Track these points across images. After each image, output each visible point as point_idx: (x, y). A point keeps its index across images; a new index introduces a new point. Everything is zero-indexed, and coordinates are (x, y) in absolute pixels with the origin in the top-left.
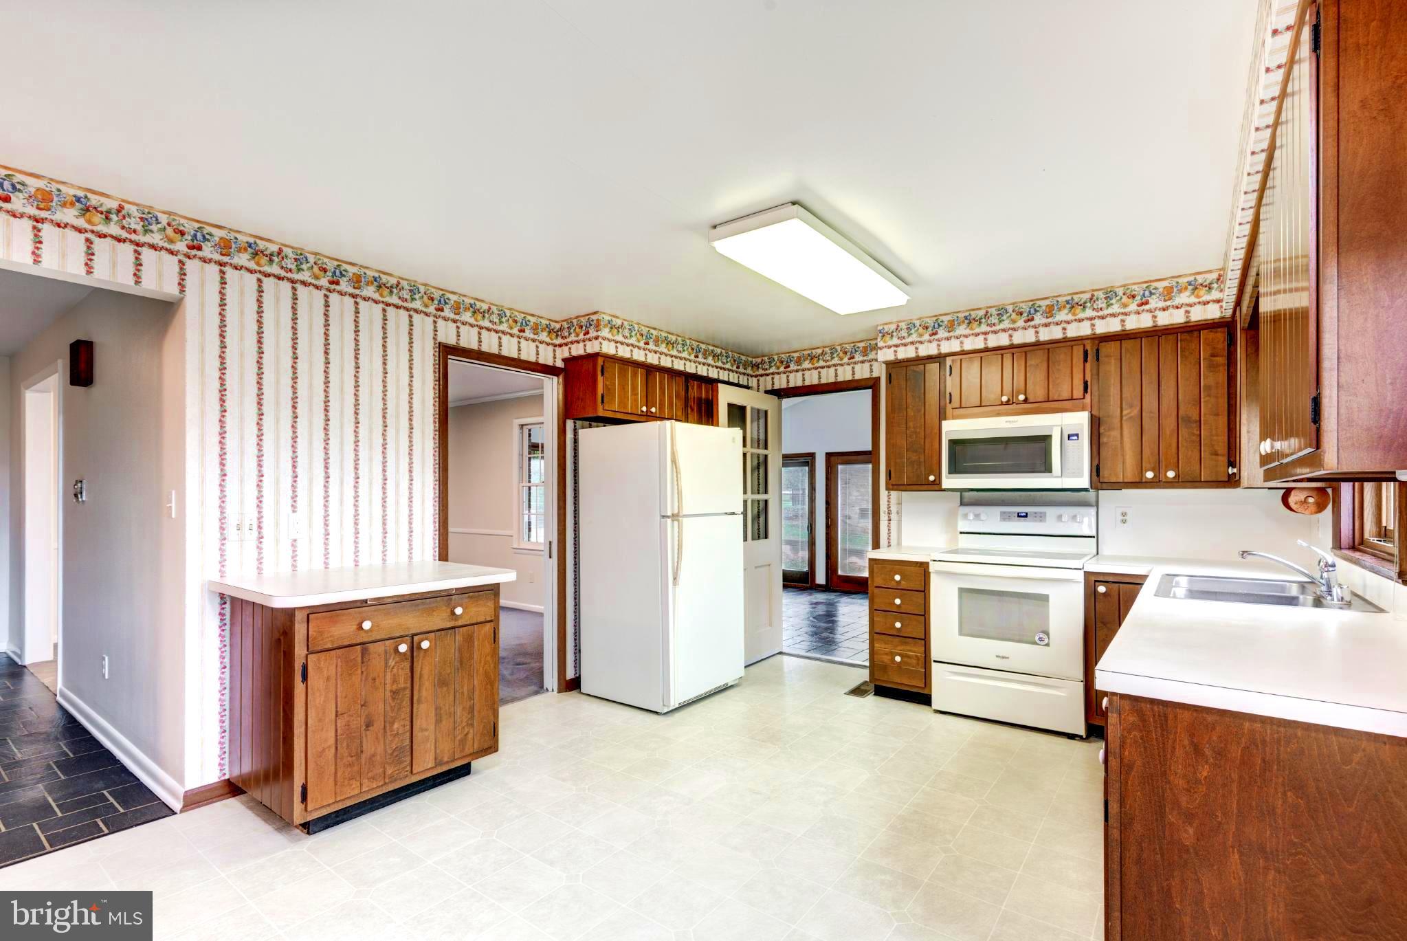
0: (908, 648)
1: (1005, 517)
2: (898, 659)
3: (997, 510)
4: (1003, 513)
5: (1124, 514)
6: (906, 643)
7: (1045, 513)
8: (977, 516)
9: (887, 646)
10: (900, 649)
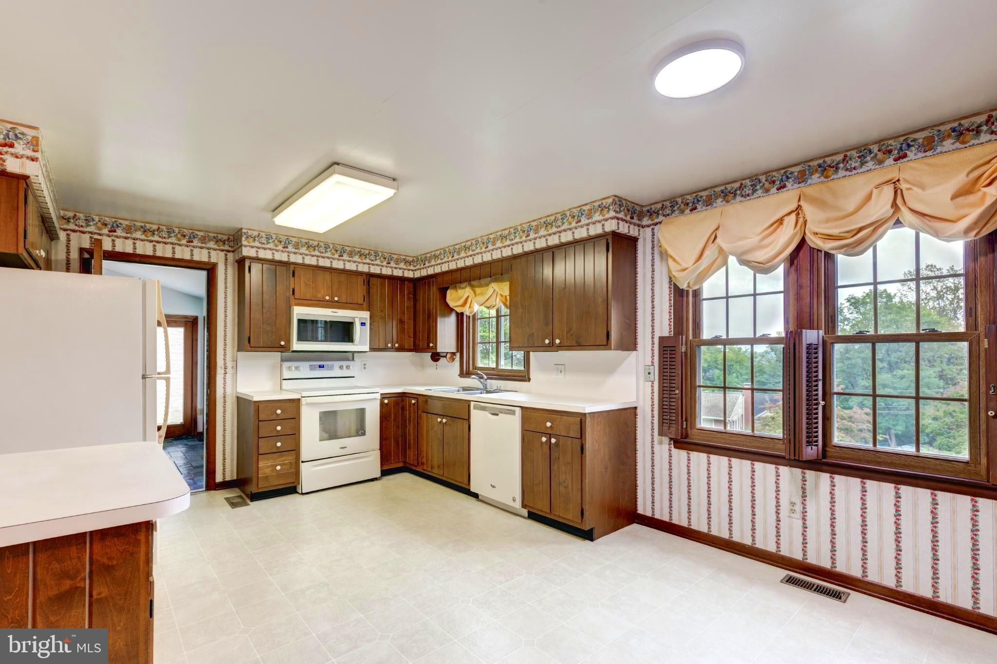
0: (284, 458)
1: (312, 368)
2: (278, 468)
3: (306, 364)
4: (311, 366)
5: (365, 365)
6: (282, 456)
7: (333, 365)
8: (297, 368)
9: (269, 462)
10: (279, 461)
